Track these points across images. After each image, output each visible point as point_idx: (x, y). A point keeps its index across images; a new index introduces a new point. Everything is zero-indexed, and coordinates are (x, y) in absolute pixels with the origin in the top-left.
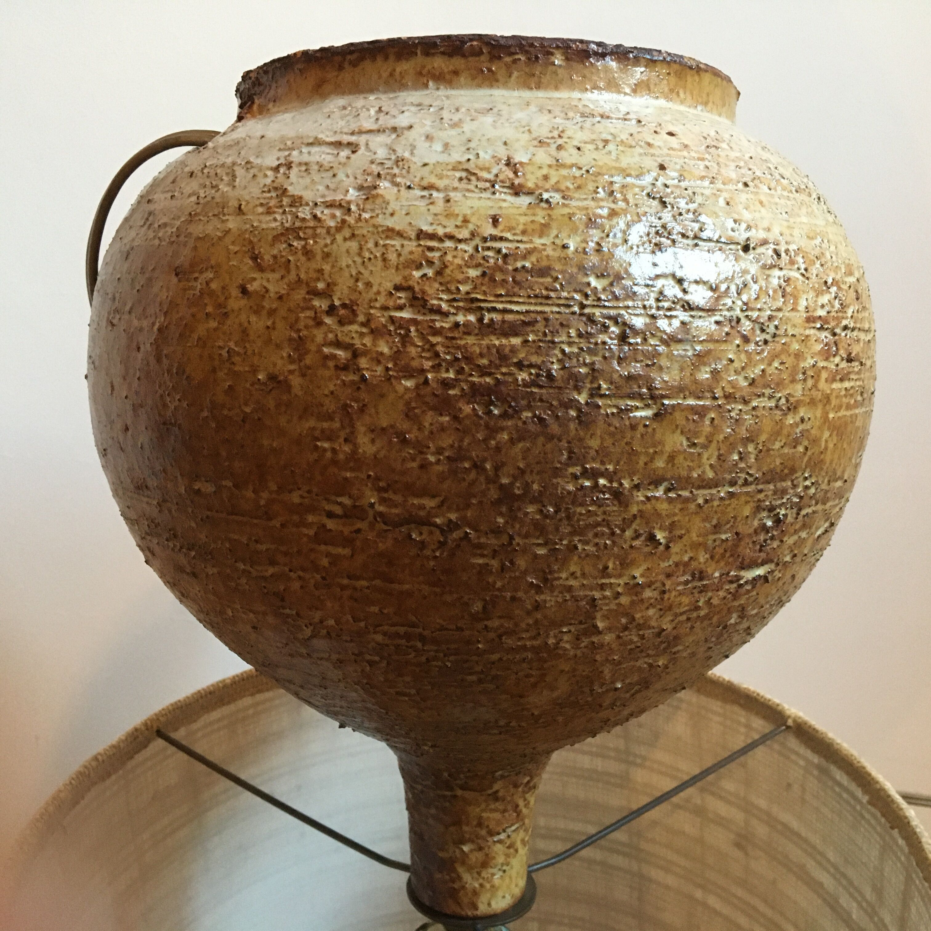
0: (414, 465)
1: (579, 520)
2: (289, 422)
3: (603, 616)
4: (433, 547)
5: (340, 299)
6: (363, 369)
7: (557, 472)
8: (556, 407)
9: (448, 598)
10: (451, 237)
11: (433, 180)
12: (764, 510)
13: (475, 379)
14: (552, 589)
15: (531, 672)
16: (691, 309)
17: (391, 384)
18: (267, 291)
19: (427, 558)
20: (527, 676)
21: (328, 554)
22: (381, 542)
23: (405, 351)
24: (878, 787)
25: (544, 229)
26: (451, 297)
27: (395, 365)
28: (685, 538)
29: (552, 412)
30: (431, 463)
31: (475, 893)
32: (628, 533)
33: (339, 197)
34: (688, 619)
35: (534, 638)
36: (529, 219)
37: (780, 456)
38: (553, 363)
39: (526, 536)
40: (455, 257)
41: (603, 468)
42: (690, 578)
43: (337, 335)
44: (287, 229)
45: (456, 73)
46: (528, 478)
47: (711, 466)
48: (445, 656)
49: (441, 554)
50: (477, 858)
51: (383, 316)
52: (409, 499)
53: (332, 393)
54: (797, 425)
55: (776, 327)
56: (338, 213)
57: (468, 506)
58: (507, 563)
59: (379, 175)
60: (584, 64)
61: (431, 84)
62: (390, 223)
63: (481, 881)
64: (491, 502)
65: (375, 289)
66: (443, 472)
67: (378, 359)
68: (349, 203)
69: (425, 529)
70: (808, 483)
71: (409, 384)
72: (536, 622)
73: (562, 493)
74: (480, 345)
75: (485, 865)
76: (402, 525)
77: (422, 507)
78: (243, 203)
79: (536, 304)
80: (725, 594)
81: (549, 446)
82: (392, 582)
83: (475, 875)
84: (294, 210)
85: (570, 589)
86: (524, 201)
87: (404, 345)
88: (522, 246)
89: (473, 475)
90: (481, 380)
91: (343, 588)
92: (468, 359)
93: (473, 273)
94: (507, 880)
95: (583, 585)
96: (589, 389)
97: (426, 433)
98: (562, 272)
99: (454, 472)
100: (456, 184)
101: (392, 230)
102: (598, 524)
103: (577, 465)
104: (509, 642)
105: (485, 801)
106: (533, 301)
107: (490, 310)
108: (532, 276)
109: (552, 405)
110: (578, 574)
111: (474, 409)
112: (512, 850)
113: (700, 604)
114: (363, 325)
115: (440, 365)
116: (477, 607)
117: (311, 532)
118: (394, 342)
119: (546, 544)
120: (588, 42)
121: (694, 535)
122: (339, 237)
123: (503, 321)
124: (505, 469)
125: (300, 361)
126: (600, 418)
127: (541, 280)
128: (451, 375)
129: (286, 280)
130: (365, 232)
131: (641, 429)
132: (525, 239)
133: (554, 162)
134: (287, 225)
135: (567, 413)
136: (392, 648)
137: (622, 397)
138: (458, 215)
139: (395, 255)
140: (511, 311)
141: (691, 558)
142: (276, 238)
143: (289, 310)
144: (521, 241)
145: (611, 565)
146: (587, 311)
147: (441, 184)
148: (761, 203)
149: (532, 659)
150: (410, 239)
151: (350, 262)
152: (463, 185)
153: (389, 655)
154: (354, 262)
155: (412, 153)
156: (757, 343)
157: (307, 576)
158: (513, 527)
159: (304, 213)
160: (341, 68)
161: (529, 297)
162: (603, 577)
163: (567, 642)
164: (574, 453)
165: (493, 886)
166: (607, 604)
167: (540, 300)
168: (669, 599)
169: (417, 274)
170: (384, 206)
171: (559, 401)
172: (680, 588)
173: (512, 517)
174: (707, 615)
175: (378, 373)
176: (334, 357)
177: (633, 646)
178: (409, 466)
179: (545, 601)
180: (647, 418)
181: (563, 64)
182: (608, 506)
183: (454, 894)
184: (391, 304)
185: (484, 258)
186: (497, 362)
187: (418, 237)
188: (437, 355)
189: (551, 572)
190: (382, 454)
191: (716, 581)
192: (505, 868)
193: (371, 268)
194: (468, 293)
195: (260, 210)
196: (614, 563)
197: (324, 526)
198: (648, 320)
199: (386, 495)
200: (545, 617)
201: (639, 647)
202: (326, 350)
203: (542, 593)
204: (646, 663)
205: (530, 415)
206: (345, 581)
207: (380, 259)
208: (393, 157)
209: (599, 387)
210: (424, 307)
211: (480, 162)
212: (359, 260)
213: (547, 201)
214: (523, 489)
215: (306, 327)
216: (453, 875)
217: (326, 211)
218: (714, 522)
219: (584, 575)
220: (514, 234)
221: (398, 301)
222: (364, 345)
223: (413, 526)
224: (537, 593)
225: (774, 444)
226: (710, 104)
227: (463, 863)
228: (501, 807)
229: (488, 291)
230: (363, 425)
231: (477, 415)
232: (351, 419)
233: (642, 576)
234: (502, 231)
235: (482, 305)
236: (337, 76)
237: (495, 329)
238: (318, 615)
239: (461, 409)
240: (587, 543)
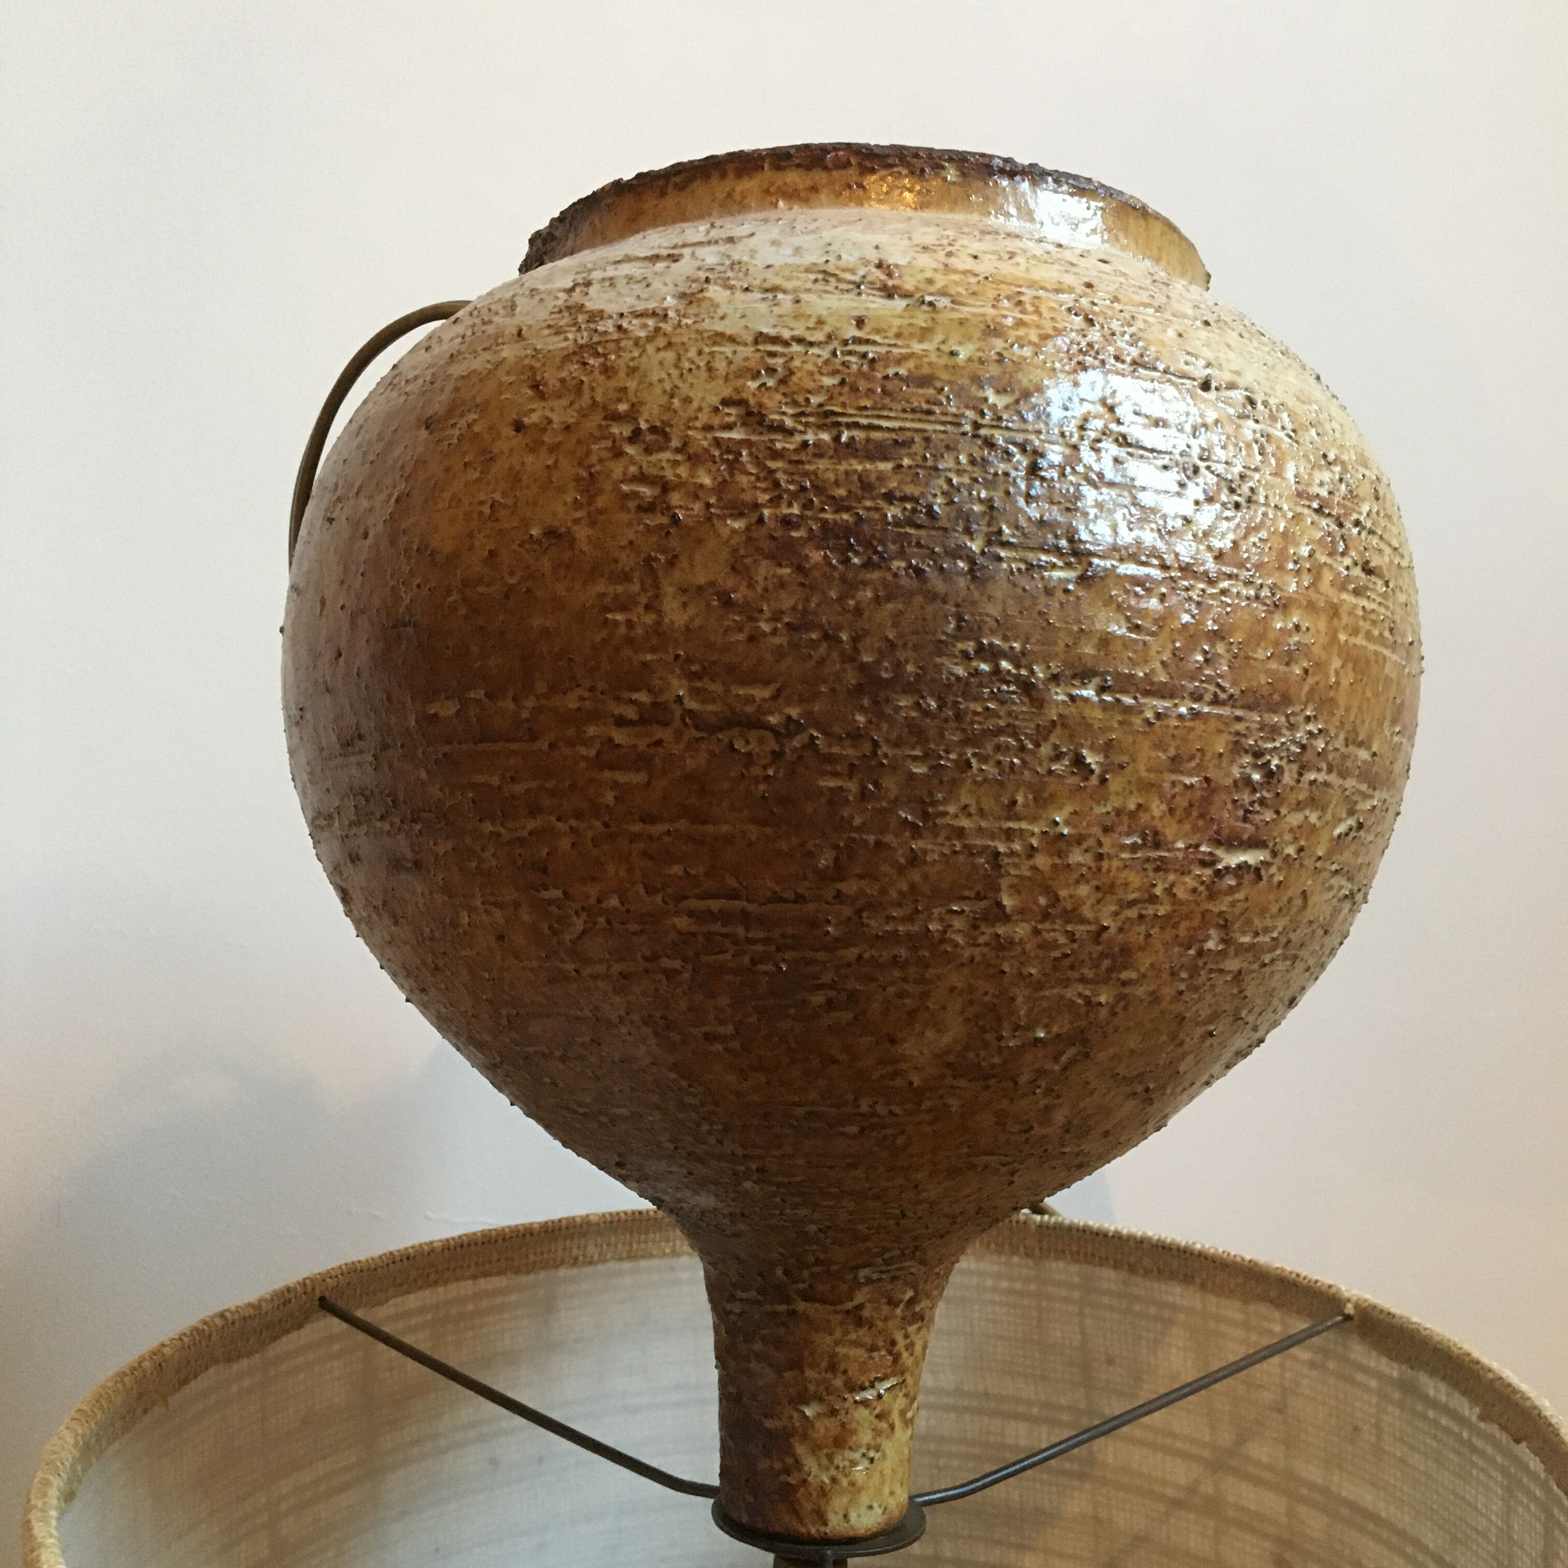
0: (741, 637)
1: (972, 723)
2: (569, 589)
3: (1012, 887)
4: (765, 762)
5: (647, 421)
6: (676, 507)
7: (941, 648)
8: (938, 554)
9: (784, 846)
10: (800, 340)
11: (778, 281)
12: (1246, 752)
13: (828, 516)
14: (935, 830)
15: (906, 987)
16: (1130, 445)
17: (713, 525)
18: (550, 421)
19: (756, 780)
20: (901, 995)
21: (615, 785)
22: (691, 756)
23: (733, 482)
24: (1490, 1376)
25: (925, 334)
26: (799, 410)
27: (719, 499)
28: (1129, 769)
29: (935, 561)
30: (764, 635)
31: (823, 1492)
32: (1045, 750)
33: (651, 305)
34: (1141, 917)
35: (910, 919)
36: (906, 322)
37: (1268, 672)
38: (935, 496)
39: (897, 744)
40: (804, 362)
41: (1005, 646)
42: (1139, 841)
43: (641, 467)
44: (582, 346)
45: (814, 189)
46: (901, 655)
47: (1163, 663)
48: (778, 950)
49: (776, 772)
50: (827, 1429)
51: (705, 438)
52: (732, 687)
53: (631, 543)
54: (1289, 633)
55: (1252, 490)
56: (651, 322)
57: (816, 696)
58: (871, 787)
59: (707, 280)
60: (987, 184)
61: (781, 204)
62: (719, 327)
63: (833, 1472)
64: (849, 690)
65: (695, 405)
66: (781, 646)
67: (696, 492)
68: (666, 309)
69: (753, 735)
70: (1311, 727)
71: (738, 525)
72: (913, 887)
73: (948, 679)
74: (835, 471)
75: (840, 1442)
76: (721, 729)
77: (750, 700)
78: (524, 328)
79: (913, 420)
80: (1196, 884)
81: (930, 609)
82: (705, 822)
83: (824, 1461)
84: (592, 326)
85: (960, 832)
86: (899, 304)
87: (732, 475)
88: (895, 351)
89: (822, 649)
90: (837, 517)
91: (634, 838)
92: (818, 489)
93: (828, 381)
94: (876, 1479)
95: (980, 828)
96: (987, 534)
97: (759, 590)
98: (949, 383)
99: (795, 646)
100: (809, 285)
101: (722, 335)
102: (1000, 731)
103: (970, 640)
104: (875, 925)
105: (842, 1323)
106: (910, 416)
107: (849, 426)
108: (908, 386)
109: (933, 552)
110: (973, 810)
111: (826, 556)
112: (884, 1425)
113: (1158, 891)
114: (678, 451)
115: (780, 497)
116: (825, 861)
117: (592, 753)
118: (719, 470)
119: (926, 756)
120: (991, 157)
121: (1142, 767)
122: (650, 348)
123: (868, 440)
124: (868, 640)
125: (589, 504)
126: (1002, 574)
127: (920, 391)
128: (796, 510)
129: (577, 406)
130: (685, 339)
131: (1060, 595)
132: (899, 343)
133: (942, 267)
134: (581, 342)
135: (955, 564)
136: (700, 938)
137: (1032, 549)
138: (810, 316)
139: (724, 364)
140: (879, 428)
141: (1140, 806)
142: (567, 358)
143: (579, 442)
144: (895, 345)
145: (1020, 799)
146: (983, 432)
147: (789, 285)
148: (1229, 346)
149: (907, 960)
150: (746, 344)
151: (664, 376)
152: (820, 286)
153: (697, 954)
154: (669, 375)
155: (752, 257)
156: (1224, 505)
157: (582, 826)
158: (878, 728)
159: (608, 326)
160: (663, 194)
161: (904, 411)
162: (1009, 818)
163: (959, 931)
164: (964, 621)
165: (852, 1484)
166: (1016, 866)
167: (918, 416)
168: (1109, 871)
169: (753, 385)
170: (712, 309)
171: (944, 546)
172: (1124, 855)
173: (877, 713)
174: (1167, 916)
175: (696, 513)
176: (636, 495)
177: (1057, 954)
178: (732, 640)
179: (925, 852)
180: (1068, 581)
181: (960, 180)
182: (1014, 703)
183: (787, 1493)
184: (716, 421)
185: (843, 363)
186: (859, 492)
187: (756, 342)
188: (776, 484)
189: (934, 803)
190: (697, 622)
191: (1180, 855)
192: (872, 1454)
193: (690, 380)
194: (821, 405)
195: (546, 332)
196: (1026, 797)
197: (610, 740)
198: (1068, 451)
199: (698, 684)
200: (926, 878)
201: (1066, 956)
202: (625, 488)
203: (921, 836)
204: (1080, 995)
205: (903, 564)
206: (636, 828)
207: (703, 368)
208: (727, 263)
209: (1000, 532)
210: (760, 424)
211: (842, 263)
212: (675, 373)
213: (931, 304)
214: (893, 671)
215: (601, 461)
216: (789, 1460)
217: (635, 322)
218: (1172, 752)
219: (981, 812)
220: (886, 337)
221: (727, 419)
222: (678, 476)
223: (735, 731)
224: (913, 837)
225: (1255, 651)
226: (1163, 263)
227: (805, 1437)
228: (868, 1340)
229: (848, 401)
230: (671, 585)
231: (829, 564)
232: (656, 579)
233: (1067, 823)
234: (869, 334)
235: (840, 419)
236: (656, 205)
237: (857, 450)
238: (592, 891)
239: (807, 556)
240: (983, 759)
